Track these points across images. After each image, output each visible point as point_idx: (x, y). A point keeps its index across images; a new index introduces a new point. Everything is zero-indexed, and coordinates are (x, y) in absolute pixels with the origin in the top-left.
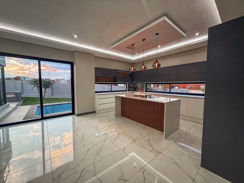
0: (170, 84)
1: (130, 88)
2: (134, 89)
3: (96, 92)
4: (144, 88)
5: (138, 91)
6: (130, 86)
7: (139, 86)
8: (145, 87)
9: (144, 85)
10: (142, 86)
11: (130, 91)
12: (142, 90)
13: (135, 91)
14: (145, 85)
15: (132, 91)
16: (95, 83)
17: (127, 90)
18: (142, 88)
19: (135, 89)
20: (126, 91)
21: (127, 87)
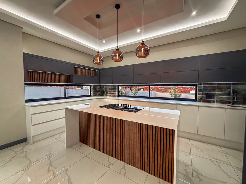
0: (150, 86)
1: (96, 91)
2: (101, 93)
3: (27, 101)
4: (115, 91)
5: (106, 95)
6: (96, 89)
7: (108, 89)
8: (117, 90)
9: (115, 87)
10: (113, 89)
11: (96, 95)
12: (112, 94)
13: (103, 95)
14: (117, 88)
15: (99, 95)
16: (26, 84)
17: (92, 95)
18: (113, 91)
19: (103, 93)
20: (90, 96)
21: (92, 90)
